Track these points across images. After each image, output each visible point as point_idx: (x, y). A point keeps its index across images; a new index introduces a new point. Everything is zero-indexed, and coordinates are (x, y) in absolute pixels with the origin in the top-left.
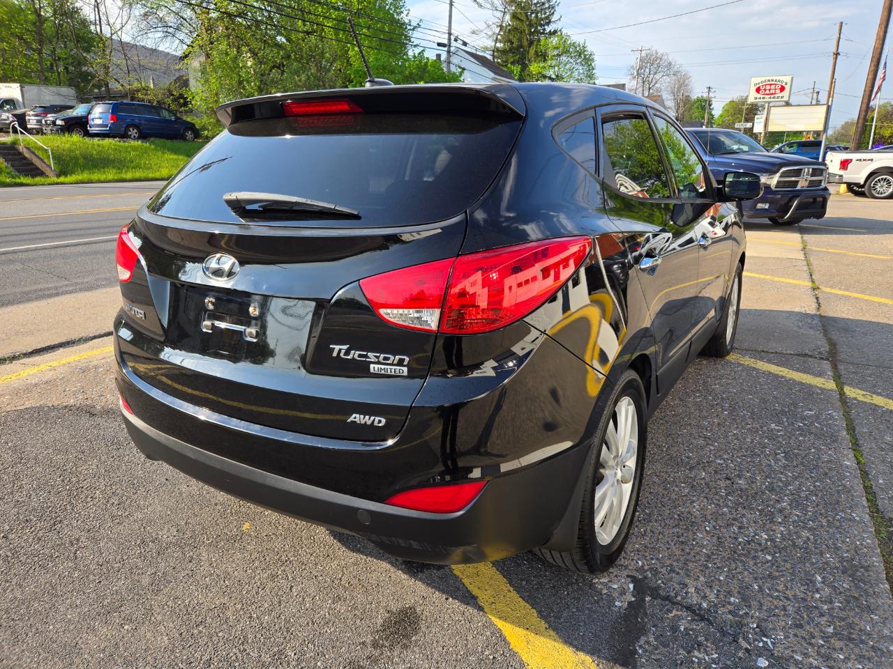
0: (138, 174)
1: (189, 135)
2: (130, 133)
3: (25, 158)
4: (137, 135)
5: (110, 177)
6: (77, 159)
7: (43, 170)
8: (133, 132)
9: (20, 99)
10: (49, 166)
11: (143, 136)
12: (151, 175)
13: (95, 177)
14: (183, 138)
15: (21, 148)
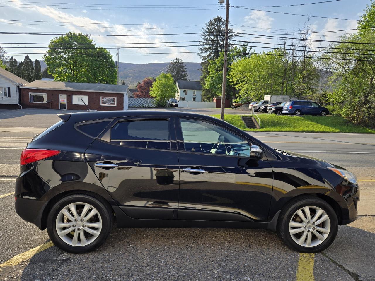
0: (288, 129)
1: (324, 113)
2: (296, 113)
3: (253, 122)
4: (299, 114)
5: (277, 130)
6: (269, 122)
7: (256, 126)
8: (298, 113)
9: (270, 101)
10: (258, 125)
11: (302, 114)
12: (294, 130)
13: (271, 130)
14: (320, 115)
15: (253, 118)
